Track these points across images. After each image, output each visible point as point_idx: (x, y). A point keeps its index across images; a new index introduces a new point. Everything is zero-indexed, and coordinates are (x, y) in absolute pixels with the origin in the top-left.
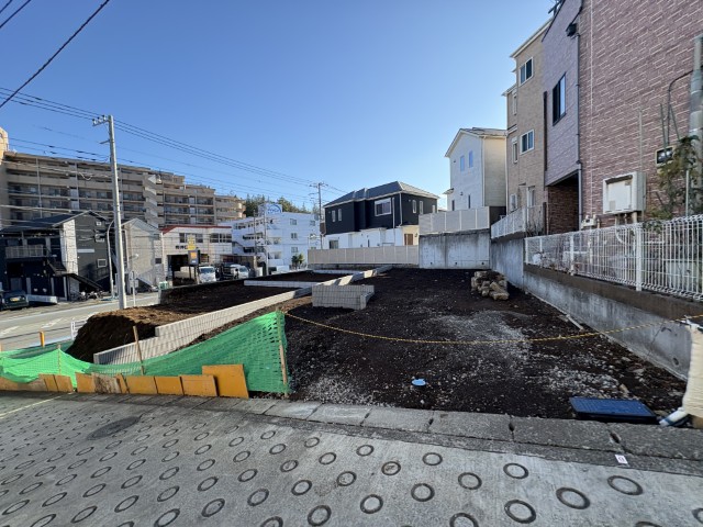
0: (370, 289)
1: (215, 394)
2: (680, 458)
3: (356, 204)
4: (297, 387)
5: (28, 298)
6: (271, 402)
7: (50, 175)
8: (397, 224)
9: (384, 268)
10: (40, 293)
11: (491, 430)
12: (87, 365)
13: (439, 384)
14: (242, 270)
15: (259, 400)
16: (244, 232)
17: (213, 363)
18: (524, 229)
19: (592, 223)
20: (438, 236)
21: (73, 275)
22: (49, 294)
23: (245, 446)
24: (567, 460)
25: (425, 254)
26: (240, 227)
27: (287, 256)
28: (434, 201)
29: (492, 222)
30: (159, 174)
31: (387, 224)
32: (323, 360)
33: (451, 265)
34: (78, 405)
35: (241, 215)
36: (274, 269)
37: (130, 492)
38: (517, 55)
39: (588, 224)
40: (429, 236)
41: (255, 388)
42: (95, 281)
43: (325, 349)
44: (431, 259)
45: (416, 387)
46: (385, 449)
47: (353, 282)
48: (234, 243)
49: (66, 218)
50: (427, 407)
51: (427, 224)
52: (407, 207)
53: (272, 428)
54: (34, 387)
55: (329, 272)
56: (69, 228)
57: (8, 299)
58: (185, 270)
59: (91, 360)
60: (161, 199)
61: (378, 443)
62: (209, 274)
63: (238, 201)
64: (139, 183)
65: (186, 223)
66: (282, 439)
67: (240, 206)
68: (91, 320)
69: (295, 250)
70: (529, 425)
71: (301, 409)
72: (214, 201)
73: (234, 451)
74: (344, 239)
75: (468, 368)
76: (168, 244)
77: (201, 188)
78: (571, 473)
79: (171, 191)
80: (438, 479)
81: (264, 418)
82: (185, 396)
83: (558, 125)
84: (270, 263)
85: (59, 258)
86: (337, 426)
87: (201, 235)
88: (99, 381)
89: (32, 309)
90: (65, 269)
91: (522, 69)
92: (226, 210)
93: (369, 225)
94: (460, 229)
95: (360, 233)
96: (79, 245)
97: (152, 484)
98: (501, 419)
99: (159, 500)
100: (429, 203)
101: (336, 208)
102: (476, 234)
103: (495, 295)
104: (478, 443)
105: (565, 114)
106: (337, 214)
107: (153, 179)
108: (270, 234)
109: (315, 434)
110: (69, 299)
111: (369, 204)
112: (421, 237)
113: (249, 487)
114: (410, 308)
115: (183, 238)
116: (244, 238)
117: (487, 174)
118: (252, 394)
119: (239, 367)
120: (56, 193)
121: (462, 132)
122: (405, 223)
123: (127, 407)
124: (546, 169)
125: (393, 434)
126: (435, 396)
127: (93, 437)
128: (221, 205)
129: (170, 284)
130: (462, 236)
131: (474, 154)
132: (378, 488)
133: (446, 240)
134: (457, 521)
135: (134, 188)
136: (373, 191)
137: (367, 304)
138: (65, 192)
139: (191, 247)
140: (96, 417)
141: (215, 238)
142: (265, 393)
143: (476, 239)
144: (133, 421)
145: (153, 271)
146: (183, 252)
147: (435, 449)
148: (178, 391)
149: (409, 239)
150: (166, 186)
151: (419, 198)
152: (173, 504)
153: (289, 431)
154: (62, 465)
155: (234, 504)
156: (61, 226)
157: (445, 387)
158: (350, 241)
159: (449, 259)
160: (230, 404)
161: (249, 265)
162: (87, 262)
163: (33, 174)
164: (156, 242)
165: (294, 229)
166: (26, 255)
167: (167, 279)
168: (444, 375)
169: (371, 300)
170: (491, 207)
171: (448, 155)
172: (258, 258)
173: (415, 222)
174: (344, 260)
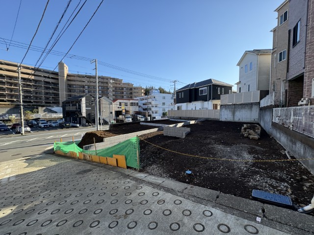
0: (188, 129)
1: (116, 165)
2: (290, 225)
3: (190, 90)
4: (143, 167)
5: (71, 124)
6: (132, 171)
7: (80, 81)
8: (209, 100)
9: (202, 120)
10: (74, 123)
11: (208, 196)
12: (81, 150)
13: (198, 174)
14: (142, 118)
15: (129, 170)
16: (144, 102)
17: (117, 154)
18: (273, 104)
19: (305, 102)
20: (230, 105)
21: (84, 117)
22: (77, 123)
23: (117, 185)
24: (233, 214)
25: (222, 114)
26: (143, 99)
27: (161, 112)
28: (230, 88)
29: (261, 99)
30: (114, 79)
31: (205, 99)
32: (157, 158)
33: (236, 120)
34: (78, 163)
35: (143, 94)
36: (155, 118)
37: (81, 192)
38: (278, 10)
39: (302, 103)
40: (225, 105)
41: (129, 165)
42: (90, 120)
43: (160, 153)
44: (226, 117)
45: (187, 174)
46: (163, 195)
47: (183, 126)
48: (139, 106)
49: (83, 96)
50: (188, 183)
51: (225, 99)
52: (214, 90)
53: (129, 180)
54: (68, 155)
55: (176, 120)
56: (84, 100)
57: (66, 125)
58: (120, 117)
59: (82, 148)
60: (114, 88)
61: (161, 192)
62: (129, 119)
63: (142, 89)
64: (107, 83)
65: (122, 98)
66: (130, 185)
67: (143, 91)
68: (86, 134)
69: (164, 110)
70: (226, 198)
71: (141, 176)
72: (133, 89)
73: (114, 185)
74: (184, 106)
75: (215, 170)
76: (115, 107)
77: (128, 84)
78: (230, 220)
79: (118, 85)
80: (176, 209)
81: (128, 176)
82: (108, 164)
83: (295, 48)
84: (153, 115)
85: (80, 111)
86: (150, 184)
87: (127, 103)
88: (84, 156)
89: (72, 128)
90: (82, 115)
91: (282, 16)
92: (137, 93)
93: (196, 99)
94: (243, 102)
95: (192, 103)
96: (86, 107)
97: (87, 191)
98: (216, 193)
99: (87, 196)
100: (227, 89)
101: (181, 92)
102: (252, 104)
103: (251, 137)
104: (199, 200)
105: (299, 42)
106: (181, 95)
107: (111, 81)
108: (153, 103)
109: (142, 185)
110: (83, 126)
111: (196, 90)
112: (221, 105)
113: (113, 198)
114: (204, 140)
115: (120, 104)
116: (144, 104)
117: (260, 73)
118: (128, 167)
119: (124, 156)
120: (81, 87)
121: (247, 53)
122: (214, 99)
123: (90, 165)
124: (288, 71)
125: (168, 190)
126: (193, 179)
127: (78, 174)
128: (135, 91)
129: (114, 122)
130: (243, 106)
131: (253, 64)
132: (153, 207)
133: (234, 107)
134: (173, 225)
135: (105, 85)
136: (199, 84)
137: (186, 136)
138: (84, 87)
139: (123, 107)
140: (80, 167)
141: (132, 104)
142: (132, 168)
143: (251, 107)
144: (90, 170)
145: (110, 117)
146: (120, 110)
147: (181, 199)
148: (106, 162)
149: (215, 106)
150: (116, 84)
151: (221, 87)
152: (90, 198)
153: (133, 182)
154: (67, 180)
155: (106, 202)
156: (81, 100)
157: (200, 176)
158: (187, 107)
159: (235, 117)
160: (120, 170)
161: (144, 116)
162: (88, 113)
163: (74, 81)
164: (111, 106)
165: (164, 101)
166: (71, 109)
167: (114, 120)
168: (202, 171)
169: (188, 135)
170: (261, 91)
171: (239, 64)
172: (148, 113)
173: (219, 98)
174: (184, 115)
